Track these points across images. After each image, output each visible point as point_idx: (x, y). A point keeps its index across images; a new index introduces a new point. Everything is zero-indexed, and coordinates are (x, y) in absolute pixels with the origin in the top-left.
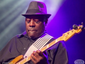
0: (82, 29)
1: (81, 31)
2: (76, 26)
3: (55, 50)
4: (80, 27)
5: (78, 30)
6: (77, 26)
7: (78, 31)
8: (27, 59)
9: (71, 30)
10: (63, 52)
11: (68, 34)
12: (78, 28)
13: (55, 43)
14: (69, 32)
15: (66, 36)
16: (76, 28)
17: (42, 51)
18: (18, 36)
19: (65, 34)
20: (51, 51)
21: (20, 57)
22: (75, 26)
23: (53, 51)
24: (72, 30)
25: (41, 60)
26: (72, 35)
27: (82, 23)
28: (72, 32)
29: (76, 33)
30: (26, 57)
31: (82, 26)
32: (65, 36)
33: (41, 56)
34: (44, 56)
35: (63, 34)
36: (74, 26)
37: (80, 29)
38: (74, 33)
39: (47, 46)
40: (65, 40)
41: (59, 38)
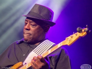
0: (87, 32)
1: (86, 34)
2: (80, 29)
3: (57, 57)
4: (85, 30)
5: (83, 33)
6: (82, 29)
7: (82, 35)
8: (27, 65)
9: (74, 33)
10: (66, 59)
11: (72, 37)
12: (83, 30)
13: (57, 48)
14: (73, 35)
15: (70, 40)
16: (81, 31)
17: (44, 57)
18: (17, 42)
19: (68, 38)
20: (53, 58)
21: (19, 64)
23: (55, 58)
24: (76, 33)
25: (43, 67)
26: (76, 38)
27: (87, 26)
28: (76, 35)
29: (80, 36)
30: (26, 64)
31: (86, 29)
32: (68, 40)
33: (43, 62)
34: (46, 62)
35: (66, 38)
36: (78, 29)
37: (84, 32)
38: (78, 37)
39: (48, 52)
40: (68, 45)
41: (62, 42)
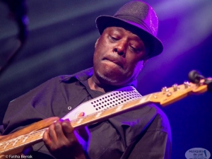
1: (206, 90)
2: (196, 75)
5: (200, 85)
7: (196, 89)
11: (175, 90)
15: (169, 94)
16: (196, 80)
22: (194, 74)
24: (185, 83)
28: (186, 87)
36: (191, 74)
37: (204, 84)
40: (162, 102)
41: (151, 95)
